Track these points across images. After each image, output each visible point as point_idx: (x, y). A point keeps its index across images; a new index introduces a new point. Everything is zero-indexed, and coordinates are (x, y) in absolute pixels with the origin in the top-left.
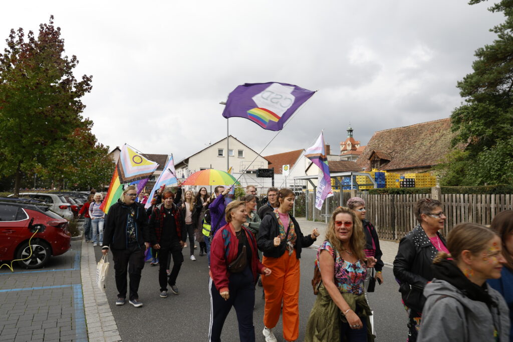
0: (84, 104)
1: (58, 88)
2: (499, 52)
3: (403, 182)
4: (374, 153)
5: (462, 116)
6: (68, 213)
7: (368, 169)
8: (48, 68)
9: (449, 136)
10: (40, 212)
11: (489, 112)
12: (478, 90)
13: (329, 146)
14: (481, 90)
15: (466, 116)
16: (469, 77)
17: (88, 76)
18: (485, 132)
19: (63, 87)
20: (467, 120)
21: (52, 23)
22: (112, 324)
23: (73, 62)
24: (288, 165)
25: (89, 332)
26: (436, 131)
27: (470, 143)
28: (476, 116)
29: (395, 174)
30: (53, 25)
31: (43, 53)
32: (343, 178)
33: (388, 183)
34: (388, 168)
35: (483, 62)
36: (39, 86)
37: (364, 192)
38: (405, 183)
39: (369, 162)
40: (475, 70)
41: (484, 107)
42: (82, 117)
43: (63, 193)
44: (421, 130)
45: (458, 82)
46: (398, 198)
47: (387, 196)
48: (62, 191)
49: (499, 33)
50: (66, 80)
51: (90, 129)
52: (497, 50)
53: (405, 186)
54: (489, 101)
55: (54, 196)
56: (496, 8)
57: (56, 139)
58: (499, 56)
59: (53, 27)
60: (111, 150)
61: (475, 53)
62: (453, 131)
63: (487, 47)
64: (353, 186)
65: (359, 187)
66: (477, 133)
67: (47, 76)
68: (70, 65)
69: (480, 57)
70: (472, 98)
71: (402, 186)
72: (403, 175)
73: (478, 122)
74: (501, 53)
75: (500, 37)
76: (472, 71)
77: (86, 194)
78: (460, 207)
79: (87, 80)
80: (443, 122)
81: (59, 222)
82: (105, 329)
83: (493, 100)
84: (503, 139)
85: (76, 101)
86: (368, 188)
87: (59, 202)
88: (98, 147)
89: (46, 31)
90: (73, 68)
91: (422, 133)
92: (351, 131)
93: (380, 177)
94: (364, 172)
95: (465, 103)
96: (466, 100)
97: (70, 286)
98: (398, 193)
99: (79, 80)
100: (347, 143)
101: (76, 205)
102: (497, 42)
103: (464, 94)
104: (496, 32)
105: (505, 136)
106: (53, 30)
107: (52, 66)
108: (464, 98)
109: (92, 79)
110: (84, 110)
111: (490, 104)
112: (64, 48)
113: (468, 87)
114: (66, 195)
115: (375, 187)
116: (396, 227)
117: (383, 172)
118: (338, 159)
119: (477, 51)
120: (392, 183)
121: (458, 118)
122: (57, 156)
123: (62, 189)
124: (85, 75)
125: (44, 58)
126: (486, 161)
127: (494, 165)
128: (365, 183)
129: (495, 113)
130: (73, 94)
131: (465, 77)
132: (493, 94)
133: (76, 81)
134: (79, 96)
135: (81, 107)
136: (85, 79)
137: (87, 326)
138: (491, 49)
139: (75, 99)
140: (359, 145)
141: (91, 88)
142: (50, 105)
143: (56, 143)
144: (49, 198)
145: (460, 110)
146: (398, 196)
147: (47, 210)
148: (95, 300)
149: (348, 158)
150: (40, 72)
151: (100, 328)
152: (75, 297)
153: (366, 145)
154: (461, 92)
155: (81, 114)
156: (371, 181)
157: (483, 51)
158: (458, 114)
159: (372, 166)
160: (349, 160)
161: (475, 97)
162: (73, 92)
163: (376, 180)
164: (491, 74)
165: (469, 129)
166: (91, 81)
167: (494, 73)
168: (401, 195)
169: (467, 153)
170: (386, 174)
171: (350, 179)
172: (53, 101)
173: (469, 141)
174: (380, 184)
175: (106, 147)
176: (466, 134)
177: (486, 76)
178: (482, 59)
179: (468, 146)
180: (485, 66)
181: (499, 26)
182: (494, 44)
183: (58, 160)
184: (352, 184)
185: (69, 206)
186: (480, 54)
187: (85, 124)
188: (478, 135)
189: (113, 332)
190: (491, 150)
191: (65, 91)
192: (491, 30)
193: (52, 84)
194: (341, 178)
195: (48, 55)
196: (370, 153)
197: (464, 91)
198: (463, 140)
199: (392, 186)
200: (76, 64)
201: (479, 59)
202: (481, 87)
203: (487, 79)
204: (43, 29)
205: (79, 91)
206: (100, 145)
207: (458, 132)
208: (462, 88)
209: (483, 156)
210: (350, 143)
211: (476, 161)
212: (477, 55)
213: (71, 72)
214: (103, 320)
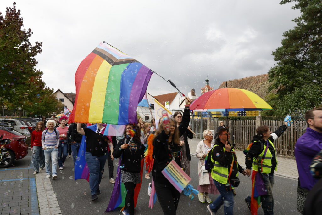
0: (37, 61)
1: (19, 50)
2: (297, 34)
5: (275, 72)
6: (27, 132)
8: (12, 37)
9: (267, 85)
10: (7, 131)
11: (290, 71)
12: (284, 57)
13: (194, 90)
14: (287, 57)
15: (277, 73)
16: (279, 49)
17: (40, 42)
18: (288, 83)
19: (22, 49)
20: (278, 75)
21: (15, 7)
22: (55, 203)
23: (29, 33)
24: (169, 102)
25: (40, 208)
26: (259, 81)
27: (279, 90)
28: (283, 73)
30: (15, 8)
31: (9, 27)
33: (230, 114)
35: (287, 40)
36: (6, 48)
37: (215, 119)
38: (240, 113)
40: (283, 45)
41: (288, 68)
42: (36, 69)
43: (23, 119)
44: (251, 81)
45: (273, 52)
46: (236, 123)
47: (229, 121)
48: (22, 117)
49: (298, 23)
50: (24, 45)
51: (41, 77)
53: (240, 115)
54: (291, 64)
55: (17, 121)
56: (296, 7)
57: (18, 84)
58: (297, 36)
59: (15, 10)
60: (55, 91)
61: (283, 34)
62: (269, 82)
63: (290, 31)
64: (209, 115)
65: (213, 116)
66: (283, 83)
67: (11, 42)
68: (27, 35)
69: (286, 37)
70: (281, 62)
71: (238, 115)
73: (284, 76)
74: (299, 34)
75: (298, 25)
76: (281, 46)
77: (38, 120)
78: (273, 128)
79: (38, 45)
80: (263, 76)
81: (20, 138)
82: (51, 206)
83: (294, 63)
84: (298, 87)
85: (32, 59)
86: (218, 117)
87: (20, 125)
88: (46, 89)
89: (10, 12)
90: (29, 37)
91: (251, 83)
92: (208, 81)
95: (277, 65)
96: (277, 63)
97: (27, 179)
98: (236, 119)
99: (34, 45)
100: (206, 88)
101: (32, 126)
102: (296, 28)
103: (276, 59)
104: (296, 22)
105: (300, 85)
106: (16, 11)
107: (16, 36)
108: (276, 62)
109: (42, 45)
110: (37, 65)
111: (291, 66)
112: (23, 24)
113: (278, 55)
114: (25, 120)
115: (222, 116)
116: (234, 141)
119: (284, 33)
121: (273, 74)
122: (19, 95)
123: (22, 116)
124: (38, 42)
125: (9, 30)
126: (289, 100)
127: (293, 103)
128: (216, 113)
129: (294, 71)
130: (29, 54)
131: (277, 49)
132: (293, 60)
133: (31, 45)
134: (33, 56)
135: (35, 63)
136: (37, 45)
137: (39, 204)
138: (292, 32)
139: (31, 58)
141: (41, 51)
142: (14, 61)
143: (18, 86)
144: (14, 122)
145: (274, 69)
146: (236, 121)
147: (12, 129)
148: (44, 187)
150: (7, 39)
151: (48, 205)
152: (31, 185)
154: (275, 58)
155: (35, 67)
157: (288, 33)
158: (272, 72)
161: (283, 61)
162: (29, 53)
164: (292, 47)
165: (279, 81)
166: (41, 46)
167: (294, 47)
168: (238, 121)
169: (277, 96)
172: (15, 59)
173: (279, 88)
174: (225, 114)
175: (52, 89)
176: (277, 84)
177: (289, 49)
178: (287, 38)
179: (278, 91)
180: (289, 43)
181: (298, 18)
182: (294, 29)
183: (20, 98)
184: (208, 113)
185: (27, 127)
186: (286, 35)
187: (37, 74)
188: (284, 85)
189: (56, 208)
190: (291, 94)
191: (23, 52)
192: (293, 21)
193: (15, 47)
195: (12, 28)
197: (276, 57)
198: (275, 88)
199: (232, 115)
200: (31, 34)
201: (285, 38)
202: (286, 55)
203: (290, 50)
204: (9, 11)
205: (33, 53)
206: (47, 88)
207: (273, 83)
208: (275, 55)
209: (287, 97)
211: (282, 100)
212: (284, 35)
213: (28, 40)
214: (50, 200)
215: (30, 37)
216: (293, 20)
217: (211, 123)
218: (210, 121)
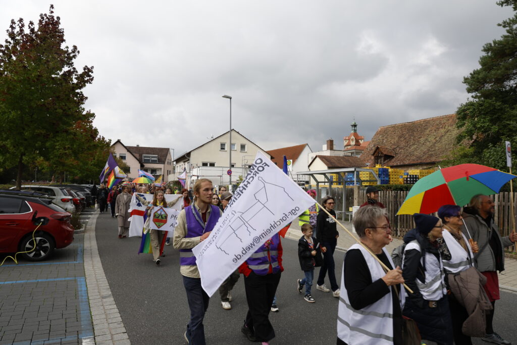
0: (85, 95)
1: (59, 79)
2: (507, 47)
3: (407, 178)
4: (378, 148)
5: (468, 112)
6: (70, 206)
7: (372, 165)
8: (49, 60)
9: (455, 132)
10: (43, 204)
11: (495, 109)
12: (484, 86)
13: (333, 141)
14: (488, 86)
15: (472, 112)
16: (476, 73)
17: (89, 67)
18: (490, 129)
19: (64, 79)
20: (473, 117)
21: (52, 12)
22: (116, 316)
23: (73, 52)
24: (291, 161)
25: (94, 323)
26: (441, 126)
27: (475, 140)
28: (483, 112)
29: (398, 170)
30: (53, 14)
31: (44, 44)
32: (346, 174)
33: (391, 179)
34: (391, 164)
35: (490, 57)
36: (40, 78)
38: (409, 179)
39: (373, 158)
40: (482, 66)
41: (490, 104)
42: (84, 109)
43: (66, 186)
44: (427, 126)
45: (464, 77)
46: (402, 195)
47: (390, 192)
48: (63, 184)
49: (508, 28)
50: (67, 72)
51: (92, 122)
52: (505, 46)
53: (409, 182)
54: (496, 97)
55: (56, 189)
56: (505, 2)
57: (57, 132)
58: (507, 51)
59: (53, 17)
60: (112, 143)
61: (483, 49)
62: (458, 127)
63: (495, 42)
64: (357, 182)
65: (363, 183)
66: (483, 130)
67: (48, 68)
68: (71, 55)
69: (488, 53)
70: (478, 94)
71: (405, 182)
72: (407, 171)
73: (484, 118)
74: (510, 48)
75: (508, 31)
76: (479, 67)
77: (87, 187)
79: (88, 71)
80: (448, 118)
81: (62, 215)
82: (110, 321)
83: (501, 96)
84: (508, 136)
85: (78, 93)
87: (61, 195)
88: (99, 139)
89: (46, 22)
90: (73, 58)
91: (427, 129)
92: (355, 126)
93: (384, 173)
94: (368, 168)
95: (471, 99)
96: (472, 97)
97: (73, 278)
98: (401, 189)
99: (80, 71)
100: (351, 138)
101: (78, 198)
102: (505, 37)
103: (470, 90)
104: (504, 27)
105: (510, 133)
106: (54, 20)
107: (54, 58)
108: (470, 95)
109: (93, 70)
110: (86, 102)
111: (496, 101)
112: (64, 38)
113: (474, 82)
114: (68, 188)
115: (379, 183)
116: (399, 224)
117: (387, 167)
118: (341, 154)
119: (485, 46)
120: (395, 180)
121: (463, 114)
122: (59, 149)
123: (63, 181)
124: (86, 66)
125: (45, 49)
126: (491, 158)
127: (498, 162)
128: (368, 179)
129: (501, 109)
130: (74, 86)
131: (472, 73)
132: (500, 90)
133: (77, 72)
134: (80, 88)
135: (82, 99)
136: (86, 70)
137: (92, 318)
138: (499, 44)
139: (77, 91)
140: (363, 140)
141: (92, 79)
142: (51, 98)
143: (58, 136)
144: (52, 190)
145: (466, 106)
146: (402, 192)
147: (50, 203)
148: (99, 292)
149: (352, 153)
150: (42, 64)
151: (105, 319)
152: (79, 289)
153: (370, 140)
154: (468, 88)
155: (83, 106)
156: (374, 177)
157: (491, 46)
158: (464, 110)
159: (376, 162)
160: (353, 155)
161: (481, 93)
162: (74, 83)
163: (380, 176)
164: (498, 70)
165: (474, 126)
166: (92, 72)
167: (501, 69)
168: (405, 192)
169: (471, 150)
170: (390, 170)
171: (354, 175)
172: (54, 93)
173: (474, 137)
174: (384, 180)
175: (108, 140)
176: (471, 131)
177: (493, 72)
178: (490, 54)
179: (473, 142)
180: (493, 62)
181: (508, 21)
182: (502, 39)
183: (60, 154)
184: (355, 179)
185: (71, 200)
186: (487, 49)
187: (87, 116)
188: (483, 132)
189: (118, 324)
190: (496, 147)
191: (66, 83)
192: (499, 25)
193: (53, 76)
194: (344, 174)
195: (49, 46)
196: (374, 149)
197: (471, 87)
198: (469, 137)
199: (396, 183)
200: (77, 54)
201: (486, 54)
202: (488, 83)
203: (495, 75)
204: (44, 19)
205: (80, 83)
206: (101, 138)
207: (463, 129)
208: (469, 83)
209: (488, 153)
210: (354, 138)
211: (481, 158)
212: (485, 50)
213: (73, 63)
214: (108, 312)
215: (75, 58)
216: (501, 23)
217: (360, 195)
218: (359, 192)
